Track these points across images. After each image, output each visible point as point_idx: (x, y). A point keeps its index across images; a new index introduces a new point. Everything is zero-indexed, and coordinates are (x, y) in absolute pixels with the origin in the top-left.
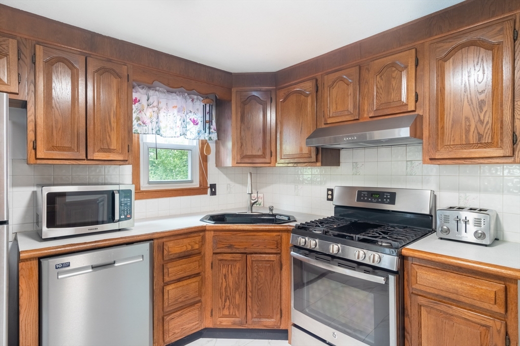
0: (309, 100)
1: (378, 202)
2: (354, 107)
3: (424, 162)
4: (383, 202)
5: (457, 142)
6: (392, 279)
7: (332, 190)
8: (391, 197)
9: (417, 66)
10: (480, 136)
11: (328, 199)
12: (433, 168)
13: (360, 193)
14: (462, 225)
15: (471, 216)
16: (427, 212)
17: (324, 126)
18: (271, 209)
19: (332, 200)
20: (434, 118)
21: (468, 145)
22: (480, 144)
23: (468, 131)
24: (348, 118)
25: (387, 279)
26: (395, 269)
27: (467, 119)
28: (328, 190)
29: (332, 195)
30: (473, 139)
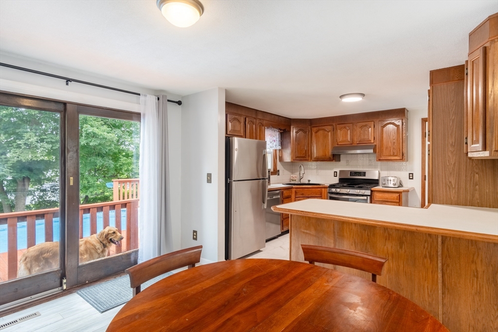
0: (330, 133)
1: (359, 176)
2: (350, 139)
3: (377, 161)
4: (361, 176)
5: (387, 154)
6: (369, 197)
7: (336, 172)
8: (364, 174)
9: (374, 127)
10: (394, 153)
11: (335, 176)
12: (379, 163)
13: (351, 172)
14: (389, 181)
15: (392, 179)
16: (377, 178)
17: (336, 146)
18: (309, 181)
19: (336, 176)
20: (380, 146)
21: (390, 156)
22: (394, 155)
23: (390, 151)
24: (348, 143)
25: (367, 198)
26: (369, 194)
27: (390, 147)
28: (335, 172)
29: (336, 174)
30: (392, 154)
